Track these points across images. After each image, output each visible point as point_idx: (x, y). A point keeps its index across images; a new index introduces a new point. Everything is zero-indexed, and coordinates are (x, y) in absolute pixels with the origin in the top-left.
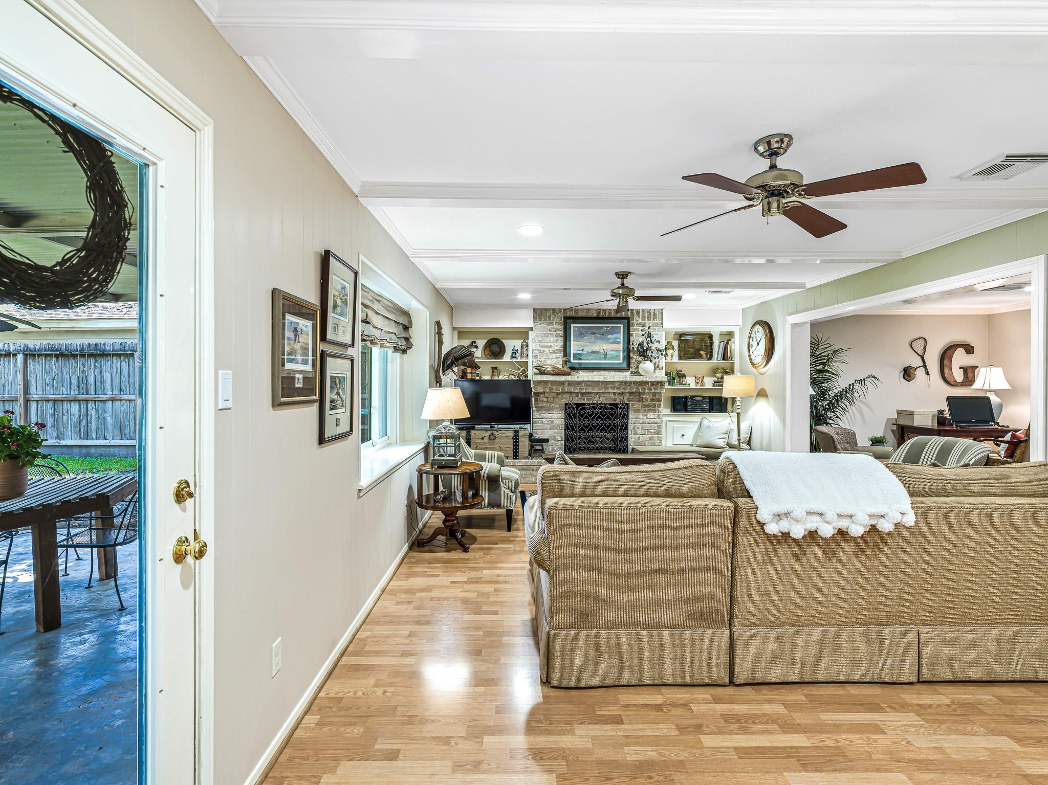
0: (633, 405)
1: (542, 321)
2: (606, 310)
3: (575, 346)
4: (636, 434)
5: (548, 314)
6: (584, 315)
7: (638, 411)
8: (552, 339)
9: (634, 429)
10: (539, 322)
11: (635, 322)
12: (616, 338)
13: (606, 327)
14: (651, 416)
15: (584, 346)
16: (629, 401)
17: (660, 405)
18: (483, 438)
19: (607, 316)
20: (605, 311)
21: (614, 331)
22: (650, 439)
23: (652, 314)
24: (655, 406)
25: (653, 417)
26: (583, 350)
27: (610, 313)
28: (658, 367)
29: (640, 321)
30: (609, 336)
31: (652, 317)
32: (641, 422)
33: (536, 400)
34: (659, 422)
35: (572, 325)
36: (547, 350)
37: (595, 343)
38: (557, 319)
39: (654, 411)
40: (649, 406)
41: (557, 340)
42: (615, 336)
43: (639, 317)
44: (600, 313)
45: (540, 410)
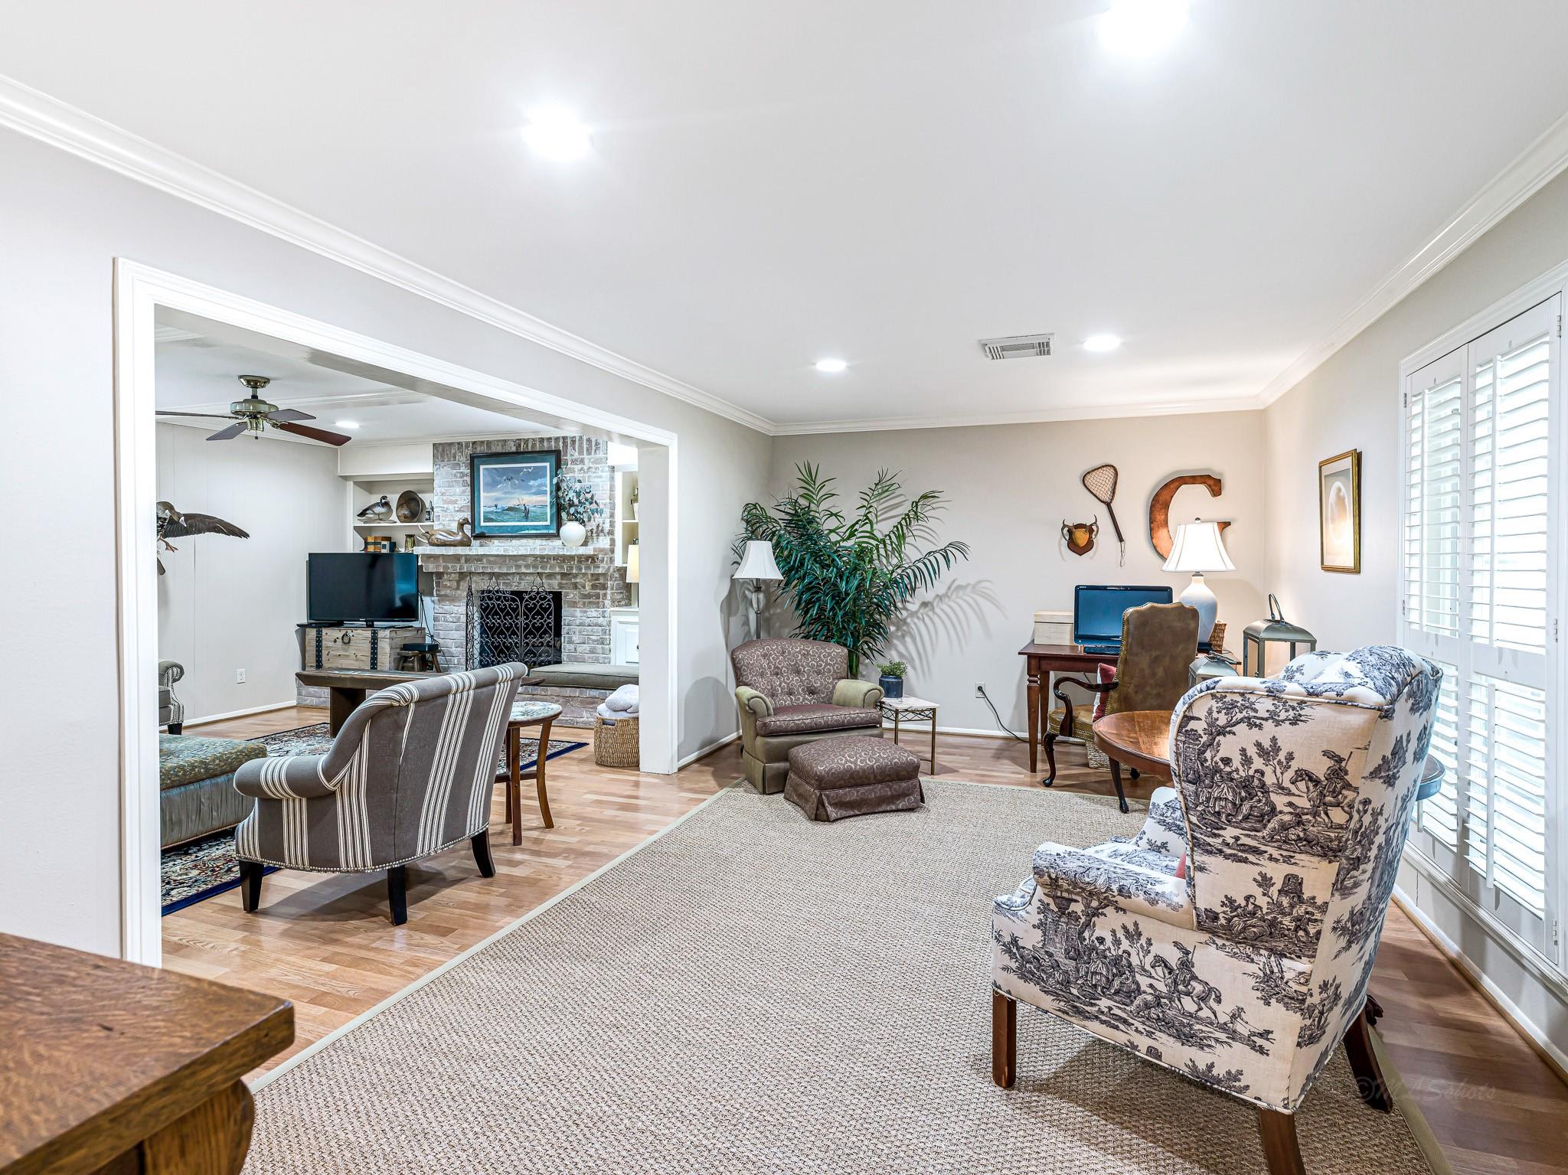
0: (567, 594)
1: (446, 463)
2: (528, 440)
3: (486, 499)
4: (570, 642)
5: (453, 451)
6: (499, 449)
7: (574, 604)
8: (458, 490)
9: (568, 633)
10: (442, 464)
11: (568, 457)
12: (541, 485)
13: (527, 468)
14: (593, 612)
15: (498, 499)
16: (561, 588)
17: (605, 595)
18: (335, 641)
19: (530, 449)
20: (526, 441)
21: (538, 474)
22: (592, 651)
23: (593, 444)
24: (598, 596)
25: (595, 614)
26: (496, 506)
27: (534, 445)
28: (602, 531)
29: (576, 455)
30: (532, 483)
31: (594, 448)
32: (578, 622)
33: (438, 584)
34: (605, 623)
35: (482, 467)
36: (451, 507)
37: (512, 493)
38: (463, 459)
39: (597, 605)
40: (588, 596)
41: (464, 492)
42: (539, 481)
43: (574, 449)
44: (520, 445)
45: (443, 601)
